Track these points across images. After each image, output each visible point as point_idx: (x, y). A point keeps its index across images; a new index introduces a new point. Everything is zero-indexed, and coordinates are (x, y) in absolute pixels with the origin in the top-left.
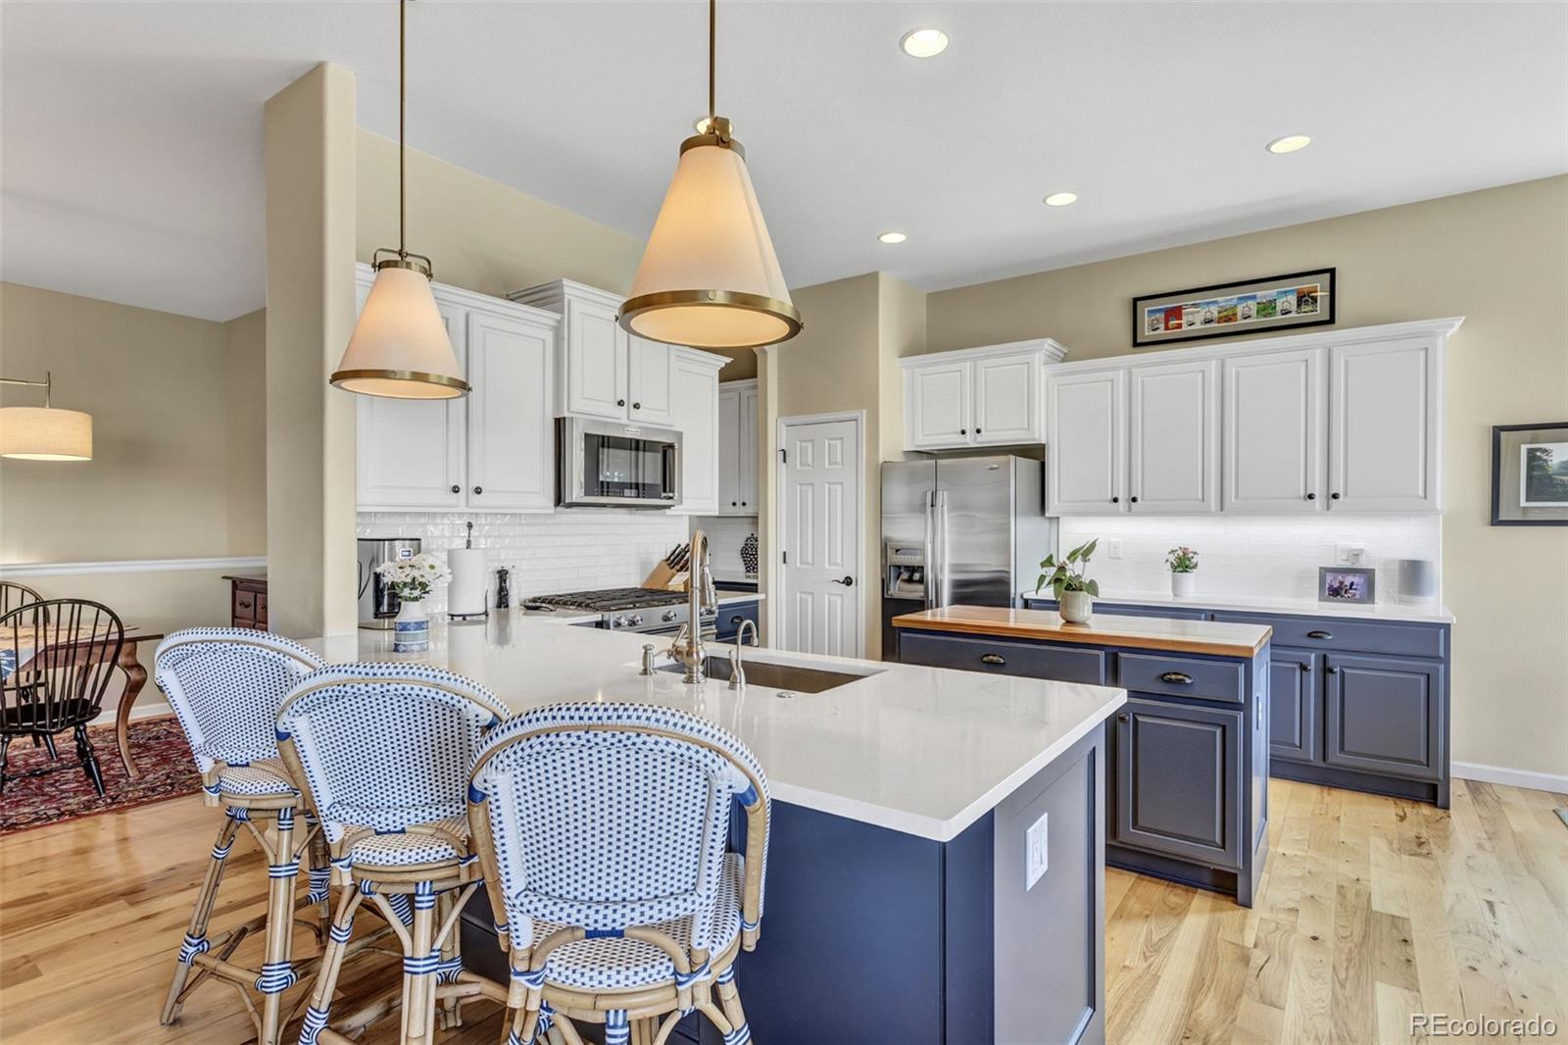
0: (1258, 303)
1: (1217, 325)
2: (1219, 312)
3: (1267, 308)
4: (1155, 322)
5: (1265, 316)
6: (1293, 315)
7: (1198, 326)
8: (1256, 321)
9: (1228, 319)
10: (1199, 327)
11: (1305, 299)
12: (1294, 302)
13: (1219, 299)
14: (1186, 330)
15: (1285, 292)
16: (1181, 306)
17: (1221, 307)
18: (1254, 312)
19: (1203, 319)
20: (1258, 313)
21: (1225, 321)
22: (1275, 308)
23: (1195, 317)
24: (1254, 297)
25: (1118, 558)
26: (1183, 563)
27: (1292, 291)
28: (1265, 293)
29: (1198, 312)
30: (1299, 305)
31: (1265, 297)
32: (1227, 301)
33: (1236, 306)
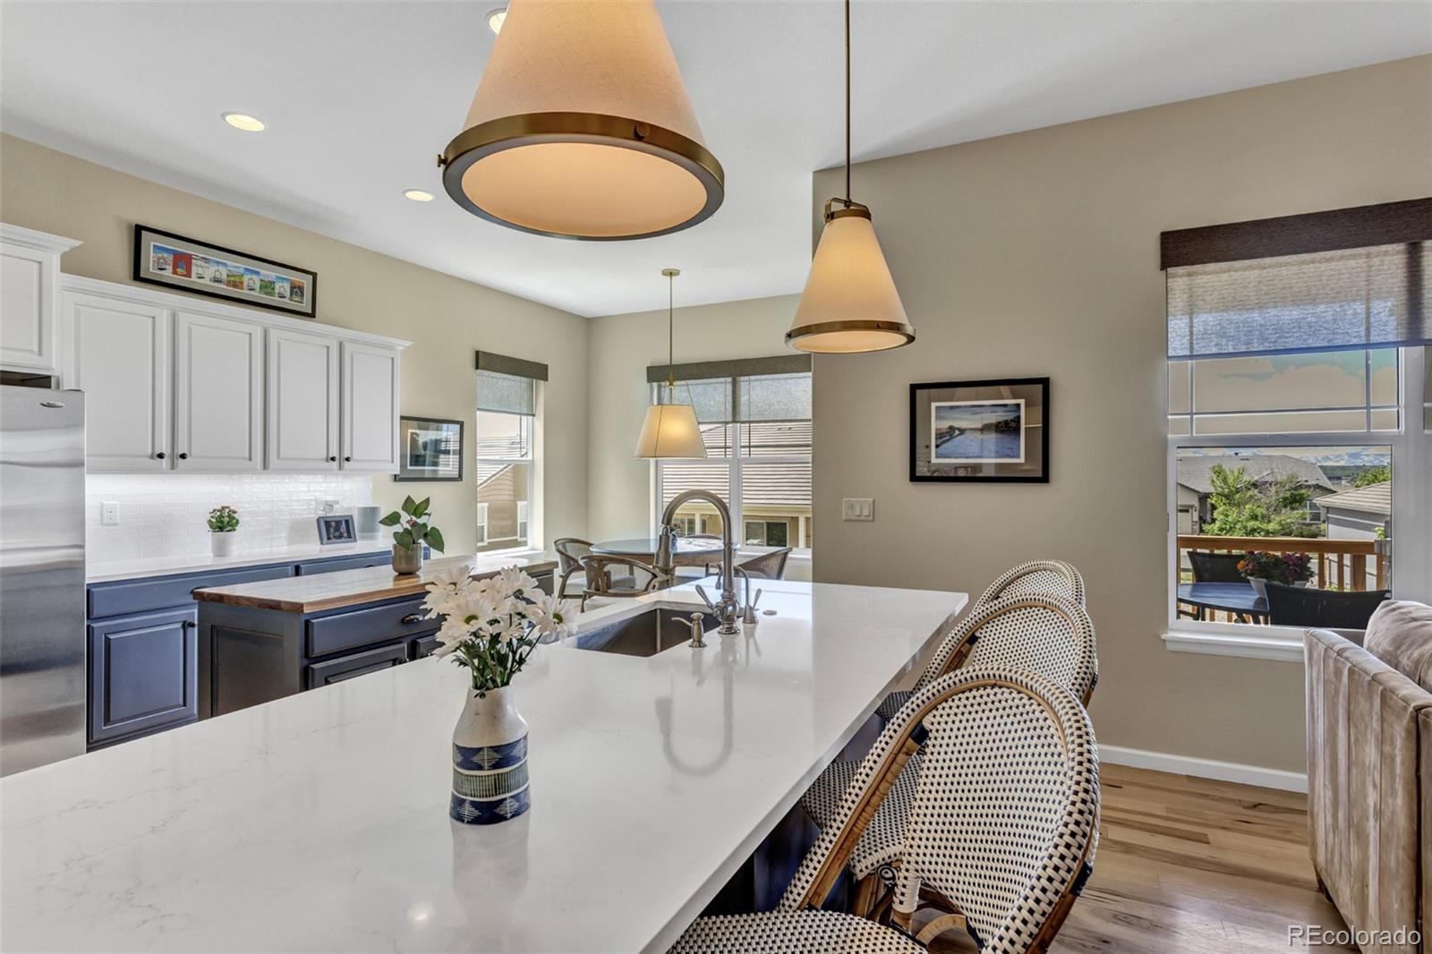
0: (262, 280)
1: (225, 287)
2: (228, 276)
3: (267, 287)
4: (161, 261)
5: (266, 294)
6: (286, 300)
7: (206, 281)
8: (257, 296)
9: (235, 285)
10: (206, 284)
11: (296, 290)
12: (288, 290)
13: (228, 262)
14: (193, 281)
15: (283, 279)
16: (191, 255)
17: (229, 271)
18: (257, 286)
19: (212, 275)
20: (260, 288)
21: (233, 286)
22: (273, 289)
23: (205, 272)
24: (258, 273)
25: (116, 524)
26: (223, 522)
27: (288, 280)
28: (269, 273)
29: (208, 268)
30: (291, 294)
31: (267, 276)
32: (234, 267)
33: (243, 275)
